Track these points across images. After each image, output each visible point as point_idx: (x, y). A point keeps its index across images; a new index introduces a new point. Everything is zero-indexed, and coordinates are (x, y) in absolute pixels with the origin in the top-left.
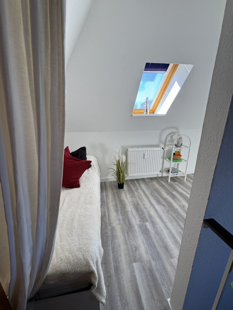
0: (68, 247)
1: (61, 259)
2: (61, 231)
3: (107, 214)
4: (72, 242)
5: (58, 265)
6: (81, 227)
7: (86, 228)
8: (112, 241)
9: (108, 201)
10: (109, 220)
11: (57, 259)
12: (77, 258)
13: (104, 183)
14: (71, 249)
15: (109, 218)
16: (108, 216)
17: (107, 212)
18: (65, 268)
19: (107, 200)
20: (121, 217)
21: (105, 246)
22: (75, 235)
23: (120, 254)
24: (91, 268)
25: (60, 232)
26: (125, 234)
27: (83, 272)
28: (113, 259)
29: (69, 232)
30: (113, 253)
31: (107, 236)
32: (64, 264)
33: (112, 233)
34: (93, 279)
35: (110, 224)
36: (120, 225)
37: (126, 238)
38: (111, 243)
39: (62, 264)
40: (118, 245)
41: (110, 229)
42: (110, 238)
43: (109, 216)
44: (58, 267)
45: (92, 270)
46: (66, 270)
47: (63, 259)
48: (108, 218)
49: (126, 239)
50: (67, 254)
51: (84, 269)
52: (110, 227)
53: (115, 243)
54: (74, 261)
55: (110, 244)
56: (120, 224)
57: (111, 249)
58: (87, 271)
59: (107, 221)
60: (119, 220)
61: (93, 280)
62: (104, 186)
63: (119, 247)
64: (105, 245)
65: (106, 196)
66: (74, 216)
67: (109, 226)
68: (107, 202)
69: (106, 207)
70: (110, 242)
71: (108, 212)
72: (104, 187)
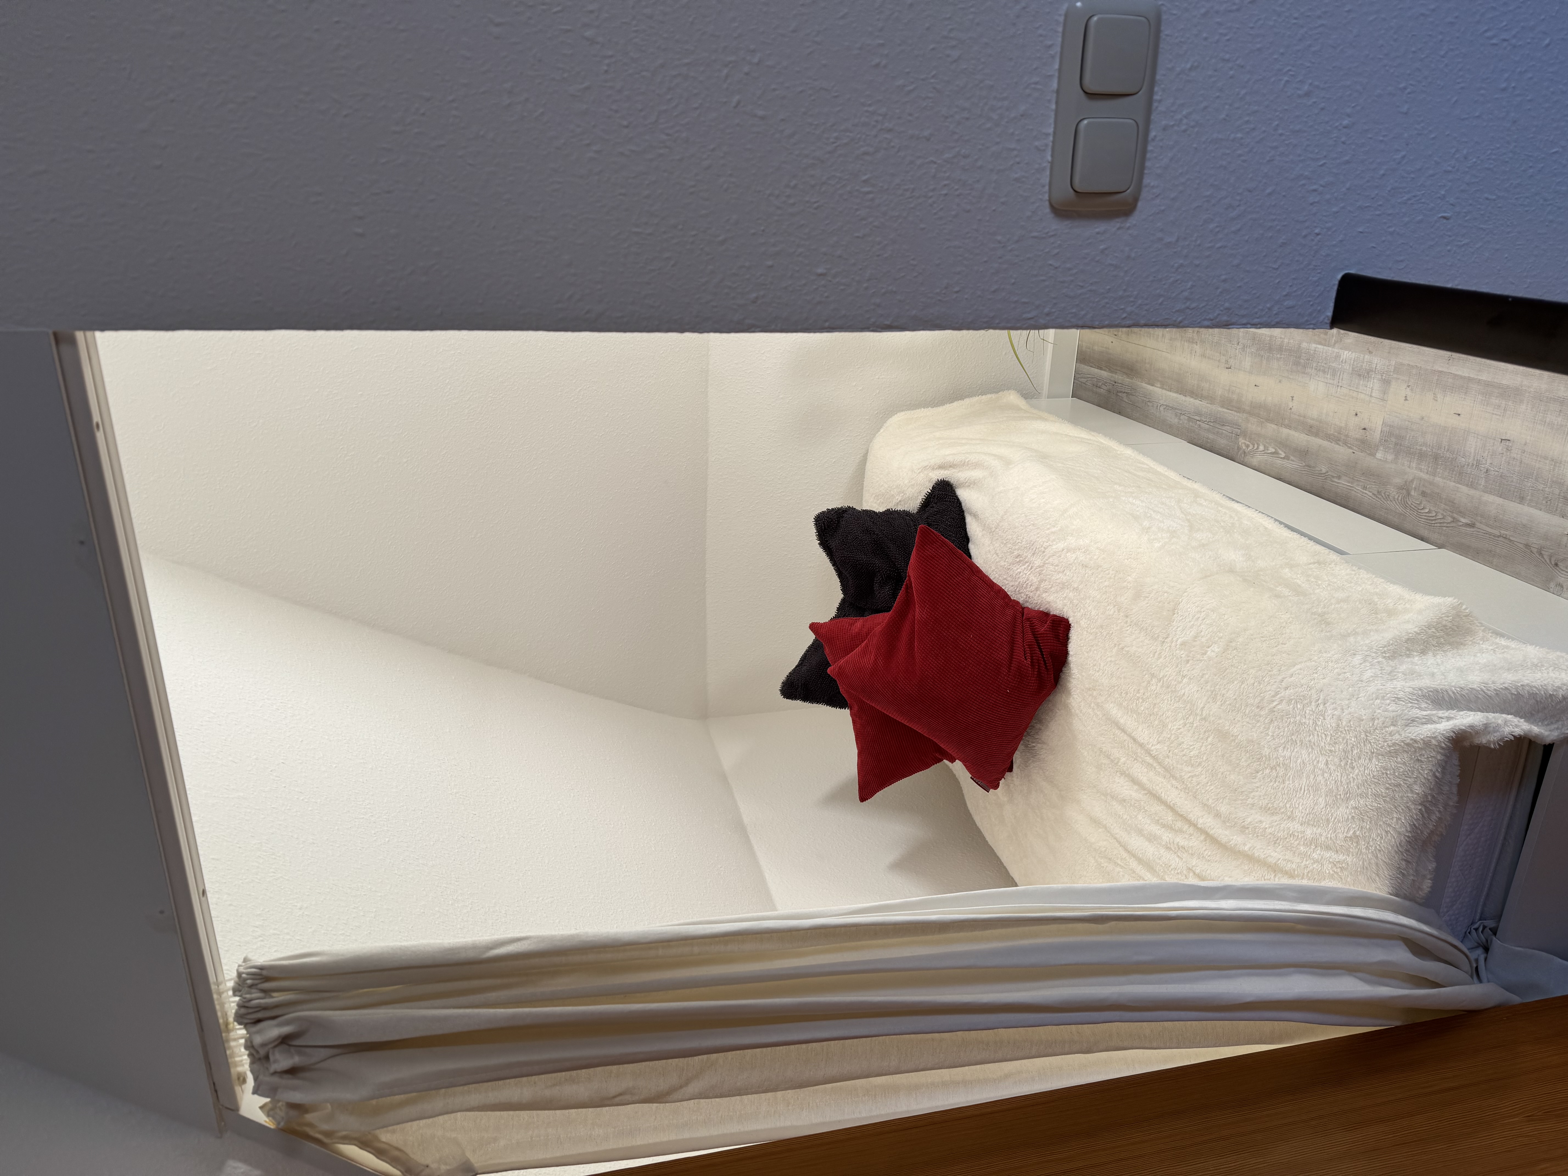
0: (1322, 801)
1: (1355, 838)
2: (1250, 801)
3: (1300, 438)
4: (1308, 777)
5: (1370, 856)
6: (1262, 713)
7: (1277, 694)
8: (1460, 475)
9: (1219, 392)
10: (1338, 437)
11: (1348, 853)
12: (1375, 783)
13: (1086, 368)
14: (1331, 791)
15: (1328, 437)
16: (1316, 435)
17: (1285, 431)
18: (1389, 837)
19: (1211, 399)
20: (1346, 354)
21: (1472, 525)
22: (1288, 754)
23: (1546, 458)
24: (1434, 742)
25: (1253, 805)
26: (1455, 376)
27: (1438, 774)
28: (1551, 510)
29: (1267, 771)
30: (1522, 500)
31: (1424, 494)
32: (1374, 836)
33: (1422, 456)
34: (1484, 741)
35: (1365, 445)
36: (1394, 384)
37: (1479, 382)
38: (1471, 485)
39: (1371, 843)
40: (1500, 448)
41: (1390, 457)
42: (1438, 480)
43: (1313, 430)
44: (1377, 857)
45: (1448, 738)
46: (1399, 833)
47: (1354, 833)
48: (1325, 443)
49: (1488, 384)
50: (1343, 811)
51: (1427, 769)
52: (1379, 455)
53: (1478, 464)
54: (1376, 796)
55: (1472, 492)
56: (1386, 382)
57: (1499, 500)
58: (1439, 757)
59: (1342, 452)
60: (1362, 374)
61: (1489, 742)
62: (1104, 374)
63: (1508, 449)
64: (1467, 525)
65: (1183, 390)
66: (1205, 719)
67: (1373, 455)
68: (1227, 403)
69: (1253, 426)
70: (1463, 493)
71: (1289, 427)
72: (1119, 377)
